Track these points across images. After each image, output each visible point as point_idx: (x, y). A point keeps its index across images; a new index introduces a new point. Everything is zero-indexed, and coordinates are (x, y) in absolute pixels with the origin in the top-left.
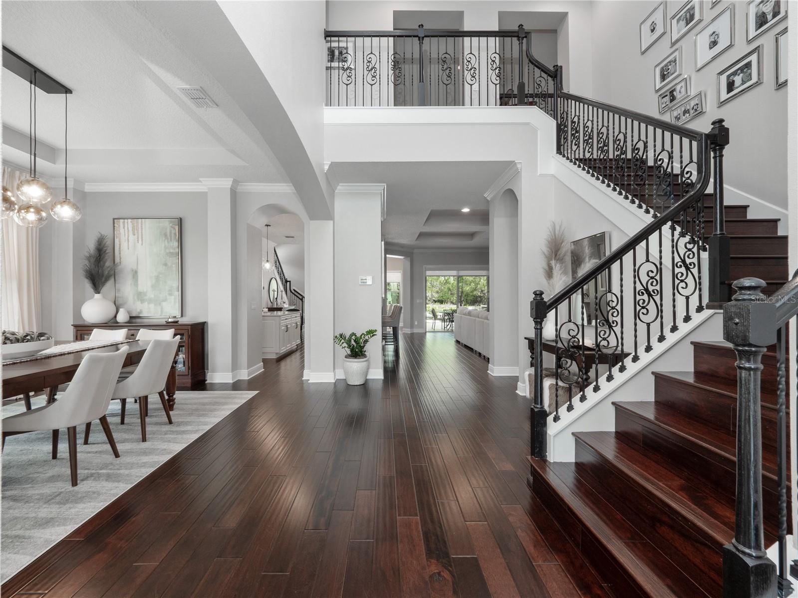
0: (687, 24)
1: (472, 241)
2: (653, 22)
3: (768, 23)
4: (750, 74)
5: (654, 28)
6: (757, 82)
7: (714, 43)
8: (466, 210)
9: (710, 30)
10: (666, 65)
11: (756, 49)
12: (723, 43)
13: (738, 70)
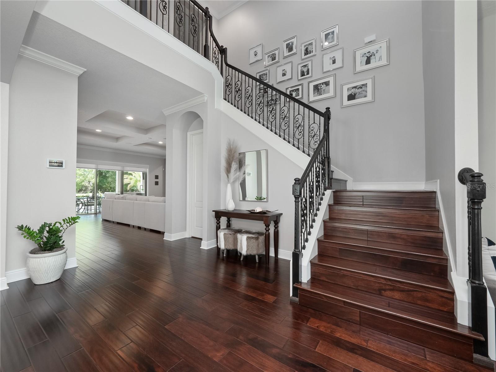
0: (272, 60)
1: (117, 143)
2: (256, 51)
3: (305, 76)
4: (299, 93)
5: (256, 54)
6: (301, 98)
7: (284, 75)
8: (130, 118)
9: (283, 68)
10: (262, 75)
11: (301, 84)
12: (288, 76)
13: (294, 90)
